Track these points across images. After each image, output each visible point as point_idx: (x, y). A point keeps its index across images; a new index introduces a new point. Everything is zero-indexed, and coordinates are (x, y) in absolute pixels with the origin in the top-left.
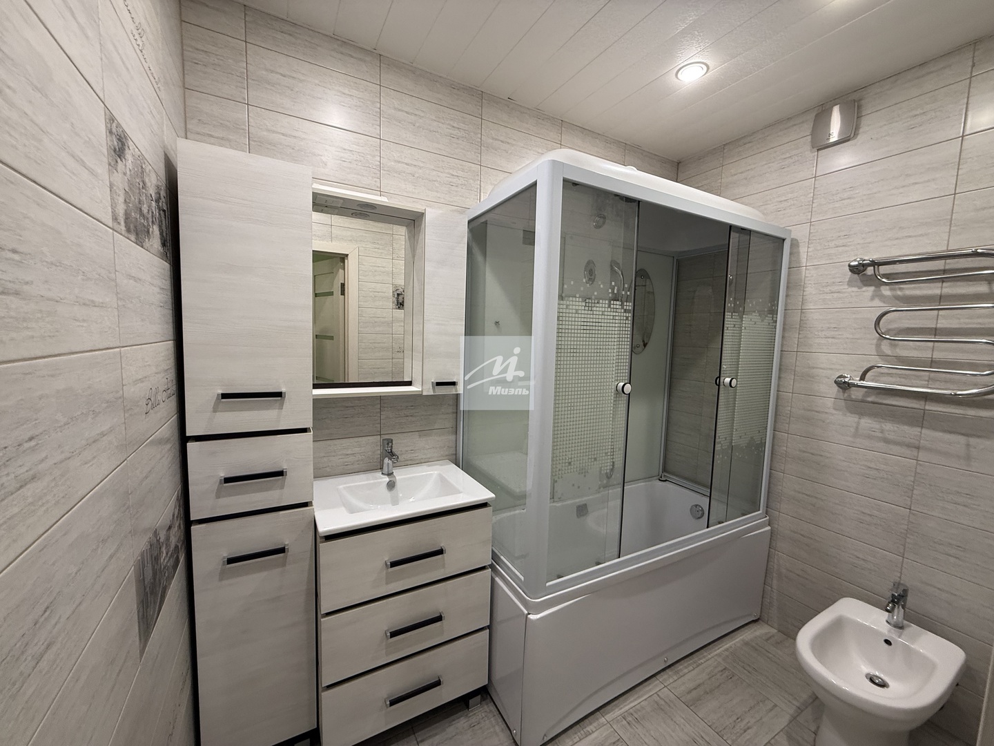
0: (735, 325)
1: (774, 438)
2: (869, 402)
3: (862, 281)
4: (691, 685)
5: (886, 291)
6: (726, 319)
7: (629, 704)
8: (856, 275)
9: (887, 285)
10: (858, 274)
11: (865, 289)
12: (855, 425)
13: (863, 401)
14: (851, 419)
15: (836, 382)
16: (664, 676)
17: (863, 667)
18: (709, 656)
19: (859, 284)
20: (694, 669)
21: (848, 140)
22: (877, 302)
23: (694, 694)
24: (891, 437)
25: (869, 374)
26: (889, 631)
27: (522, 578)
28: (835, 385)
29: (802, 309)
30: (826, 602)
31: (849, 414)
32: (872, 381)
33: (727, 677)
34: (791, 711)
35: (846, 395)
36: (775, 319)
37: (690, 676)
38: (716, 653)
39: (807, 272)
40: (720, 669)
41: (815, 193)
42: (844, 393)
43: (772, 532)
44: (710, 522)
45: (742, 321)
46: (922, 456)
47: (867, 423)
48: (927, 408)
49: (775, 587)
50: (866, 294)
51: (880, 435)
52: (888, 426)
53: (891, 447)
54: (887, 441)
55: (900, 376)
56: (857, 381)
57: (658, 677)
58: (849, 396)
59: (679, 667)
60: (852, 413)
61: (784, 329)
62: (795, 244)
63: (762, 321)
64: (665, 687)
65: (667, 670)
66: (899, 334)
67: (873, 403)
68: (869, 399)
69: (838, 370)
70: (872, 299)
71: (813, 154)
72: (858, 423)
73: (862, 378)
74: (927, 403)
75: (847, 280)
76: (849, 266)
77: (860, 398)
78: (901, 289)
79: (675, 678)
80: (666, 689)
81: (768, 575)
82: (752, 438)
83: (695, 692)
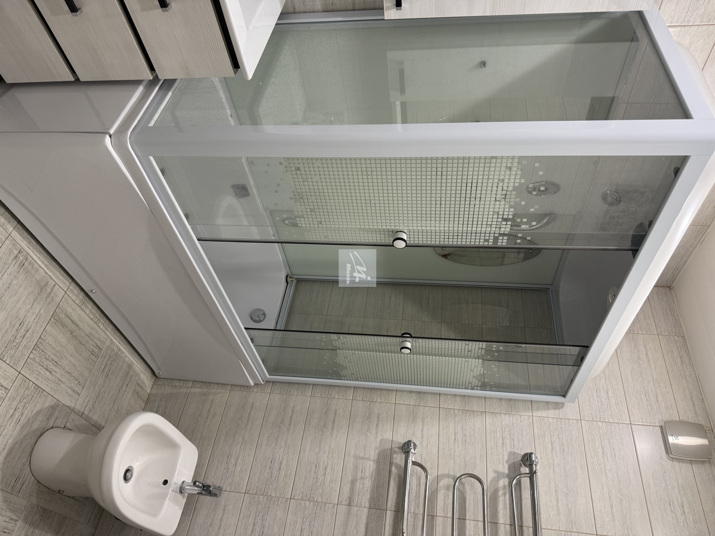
0: (471, 351)
1: (347, 387)
2: (390, 468)
3: (514, 463)
4: (75, 318)
5: (503, 482)
6: (477, 343)
7: (36, 256)
8: (520, 458)
9: (509, 483)
10: (522, 460)
11: (506, 466)
12: (366, 456)
13: (391, 464)
14: (373, 454)
15: (409, 442)
16: (77, 291)
17: (137, 464)
18: (108, 333)
19: (512, 461)
20: (92, 319)
21: (667, 452)
22: (491, 475)
23: (67, 321)
24: (358, 485)
25: (419, 469)
26: (176, 483)
27: (152, 124)
28: (407, 440)
29: (485, 412)
30: (189, 434)
31: (377, 451)
32: (412, 471)
33: (93, 351)
34: (78, 407)
35: (397, 450)
36: (476, 388)
37: (84, 316)
38: (113, 339)
39: (526, 417)
40: (99, 344)
41: (613, 424)
42: (399, 448)
43: (249, 387)
44: (251, 331)
45: (475, 358)
46: (343, 509)
47: (370, 467)
48: (388, 512)
49: (193, 390)
50: (501, 466)
51: (359, 477)
52: (368, 484)
53: (349, 485)
54: (353, 482)
55: (418, 492)
56: (412, 458)
57: (73, 284)
58: (395, 452)
59: (90, 305)
60: (378, 454)
61: (464, 396)
62: (558, 406)
63: (474, 377)
64: (66, 292)
65: (82, 293)
66: (459, 492)
67: (390, 472)
68: (393, 469)
69: (421, 443)
70: (496, 472)
71: (657, 423)
72: (369, 459)
73: (414, 463)
74: (393, 512)
75: (516, 451)
76: (531, 453)
77: (394, 461)
78: (505, 494)
79: (78, 301)
80: (64, 293)
81: (203, 384)
82: (346, 368)
83: (70, 321)
